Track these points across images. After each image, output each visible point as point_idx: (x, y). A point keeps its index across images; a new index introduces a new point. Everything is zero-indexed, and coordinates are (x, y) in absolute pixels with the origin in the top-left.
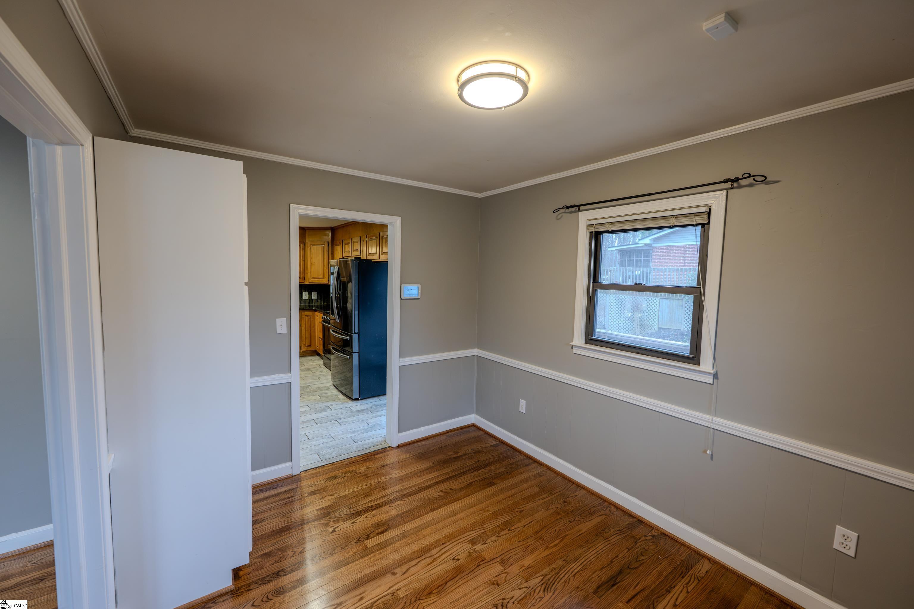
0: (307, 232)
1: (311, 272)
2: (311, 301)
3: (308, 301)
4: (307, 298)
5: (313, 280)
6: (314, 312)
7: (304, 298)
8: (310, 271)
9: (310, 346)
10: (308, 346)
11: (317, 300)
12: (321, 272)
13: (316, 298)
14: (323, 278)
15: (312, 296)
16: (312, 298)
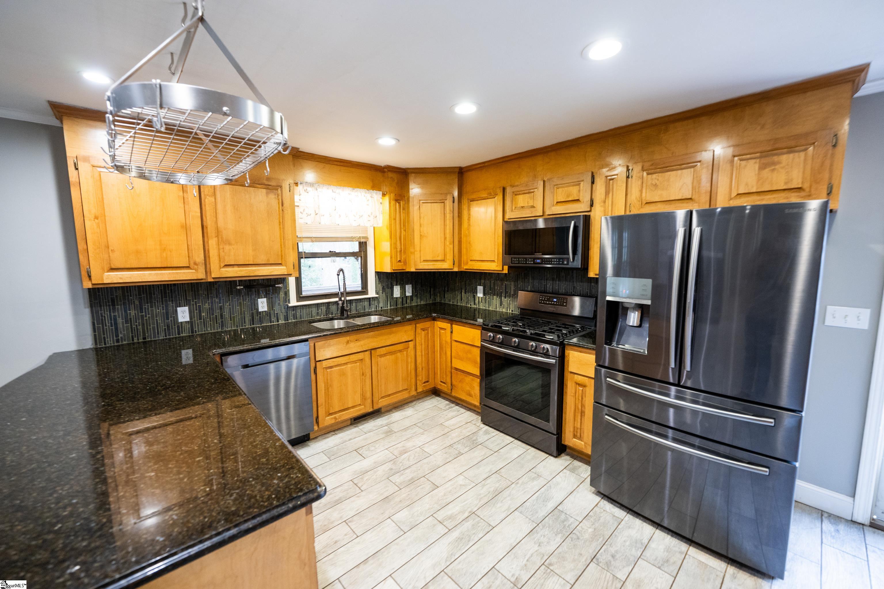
0: (412, 177)
1: (420, 251)
2: (405, 299)
3: (400, 301)
4: (399, 296)
5: (425, 265)
6: (433, 322)
7: (395, 296)
8: (417, 248)
9: (428, 382)
10: (425, 383)
11: (412, 297)
12: (440, 250)
13: (410, 294)
14: (443, 261)
15: (405, 292)
16: (405, 294)
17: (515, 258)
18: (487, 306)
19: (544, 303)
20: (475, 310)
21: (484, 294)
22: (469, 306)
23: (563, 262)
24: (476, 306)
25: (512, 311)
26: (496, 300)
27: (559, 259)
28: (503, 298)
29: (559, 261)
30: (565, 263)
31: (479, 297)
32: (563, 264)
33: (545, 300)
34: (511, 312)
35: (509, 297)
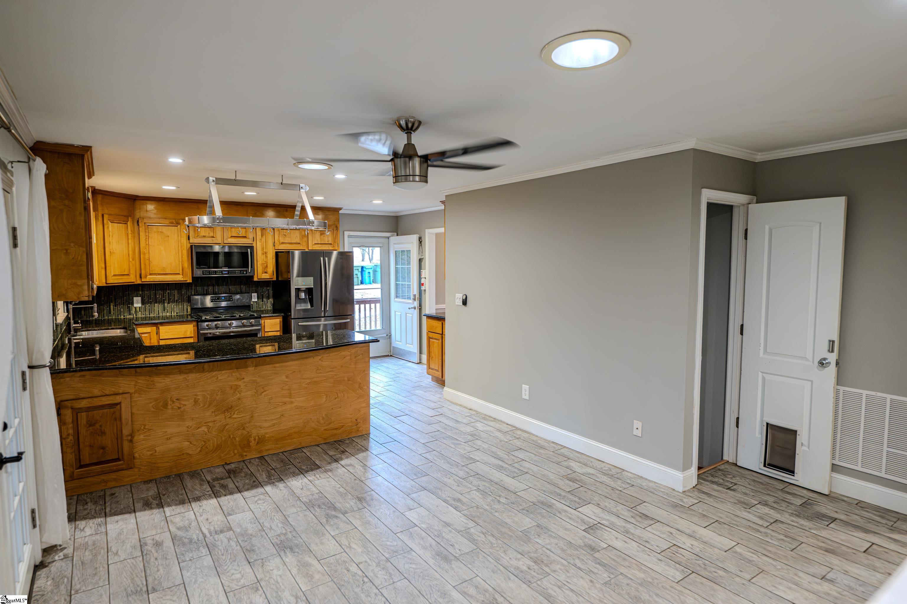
17: (205, 271)
18: (147, 313)
19: (215, 301)
20: (130, 320)
21: (143, 303)
22: (122, 317)
23: (243, 272)
24: (132, 316)
25: (177, 313)
26: (158, 307)
27: (241, 271)
28: (166, 304)
29: (241, 272)
30: (245, 273)
31: (136, 308)
32: (243, 274)
33: (215, 299)
34: (175, 314)
35: (173, 302)
